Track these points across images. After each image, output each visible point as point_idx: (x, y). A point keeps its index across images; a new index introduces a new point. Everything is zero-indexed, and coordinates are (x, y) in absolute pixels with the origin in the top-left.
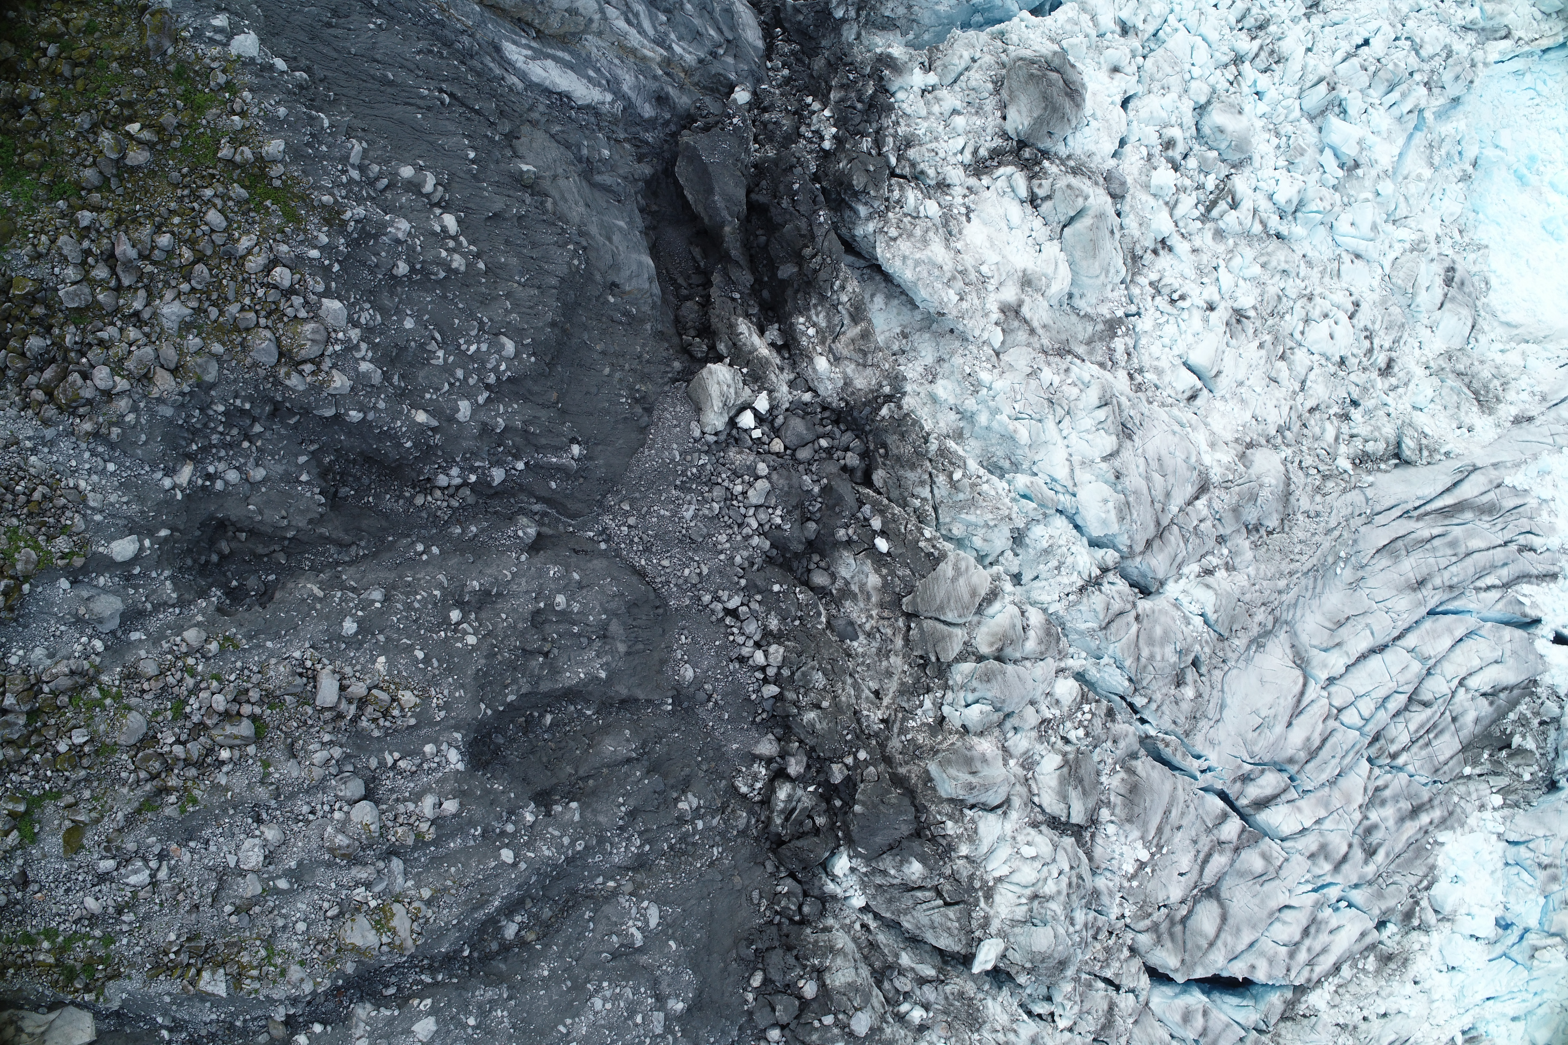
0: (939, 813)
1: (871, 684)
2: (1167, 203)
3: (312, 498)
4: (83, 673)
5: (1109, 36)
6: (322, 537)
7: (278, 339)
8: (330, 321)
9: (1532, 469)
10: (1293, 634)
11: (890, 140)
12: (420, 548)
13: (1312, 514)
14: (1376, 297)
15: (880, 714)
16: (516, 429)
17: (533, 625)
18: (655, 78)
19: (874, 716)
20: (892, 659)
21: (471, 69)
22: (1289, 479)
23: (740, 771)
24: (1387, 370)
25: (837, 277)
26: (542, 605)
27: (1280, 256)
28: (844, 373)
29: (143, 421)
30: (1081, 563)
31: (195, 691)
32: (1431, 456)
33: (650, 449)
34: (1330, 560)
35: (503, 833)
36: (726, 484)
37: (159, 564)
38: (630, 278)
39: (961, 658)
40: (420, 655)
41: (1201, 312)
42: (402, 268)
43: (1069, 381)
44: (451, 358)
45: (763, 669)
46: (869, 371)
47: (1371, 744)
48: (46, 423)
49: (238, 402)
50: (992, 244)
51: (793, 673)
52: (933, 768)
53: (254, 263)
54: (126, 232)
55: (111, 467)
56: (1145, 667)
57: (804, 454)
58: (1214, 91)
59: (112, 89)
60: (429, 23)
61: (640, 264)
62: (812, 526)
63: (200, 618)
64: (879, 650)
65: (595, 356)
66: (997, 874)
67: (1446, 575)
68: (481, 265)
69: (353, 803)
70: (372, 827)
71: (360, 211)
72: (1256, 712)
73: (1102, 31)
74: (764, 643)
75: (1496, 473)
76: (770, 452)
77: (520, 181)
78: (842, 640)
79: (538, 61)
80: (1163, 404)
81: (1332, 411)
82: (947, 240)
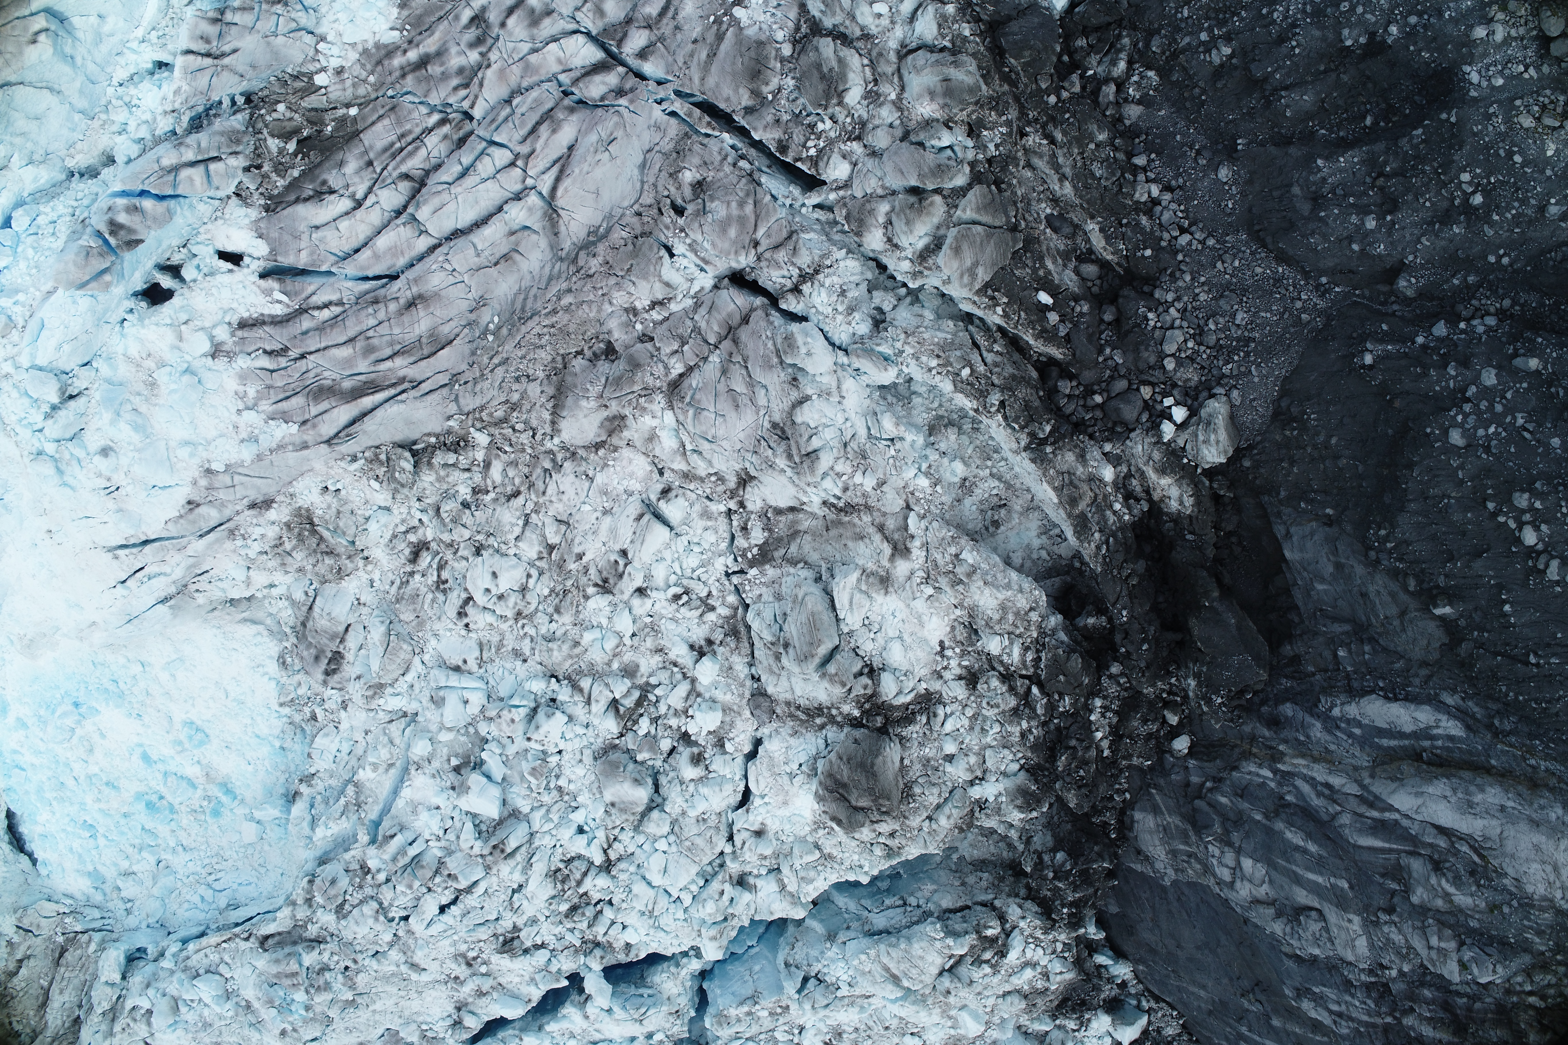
0: (976, 44)
2: (700, 695)
5: (764, 871)
9: (264, 443)
10: (555, 247)
11: (1040, 711)
12: (1505, 261)
13: (524, 380)
14: (433, 626)
15: (1030, 141)
16: (1433, 368)
17: (1396, 200)
18: (1286, 741)
19: (1033, 139)
22: (554, 414)
23: (1155, 90)
24: (419, 549)
25: (1104, 557)
26: (1388, 218)
27: (557, 657)
28: (1085, 467)
30: (824, 294)
32: (376, 455)
33: (1278, 377)
34: (505, 331)
35: (1420, 15)
36: (1202, 348)
38: (1312, 534)
39: (961, 192)
40: (1517, 158)
41: (654, 585)
43: (844, 478)
44: (1509, 419)
45: (1149, 181)
46: (1065, 468)
47: (472, 134)
50: (919, 618)
51: (1123, 175)
52: (982, 88)
56: (748, 195)
57: (1122, 385)
58: (638, 828)
60: (1544, 735)
61: (1302, 549)
62: (1108, 316)
65: (1348, 453)
67: (382, 315)
68: (1491, 506)
73: (772, 876)
74: (1152, 205)
75: (306, 437)
76: (1153, 385)
77: (1451, 596)
78: (1061, 215)
79: (1422, 726)
80: (702, 480)
81: (493, 496)
82: (972, 617)
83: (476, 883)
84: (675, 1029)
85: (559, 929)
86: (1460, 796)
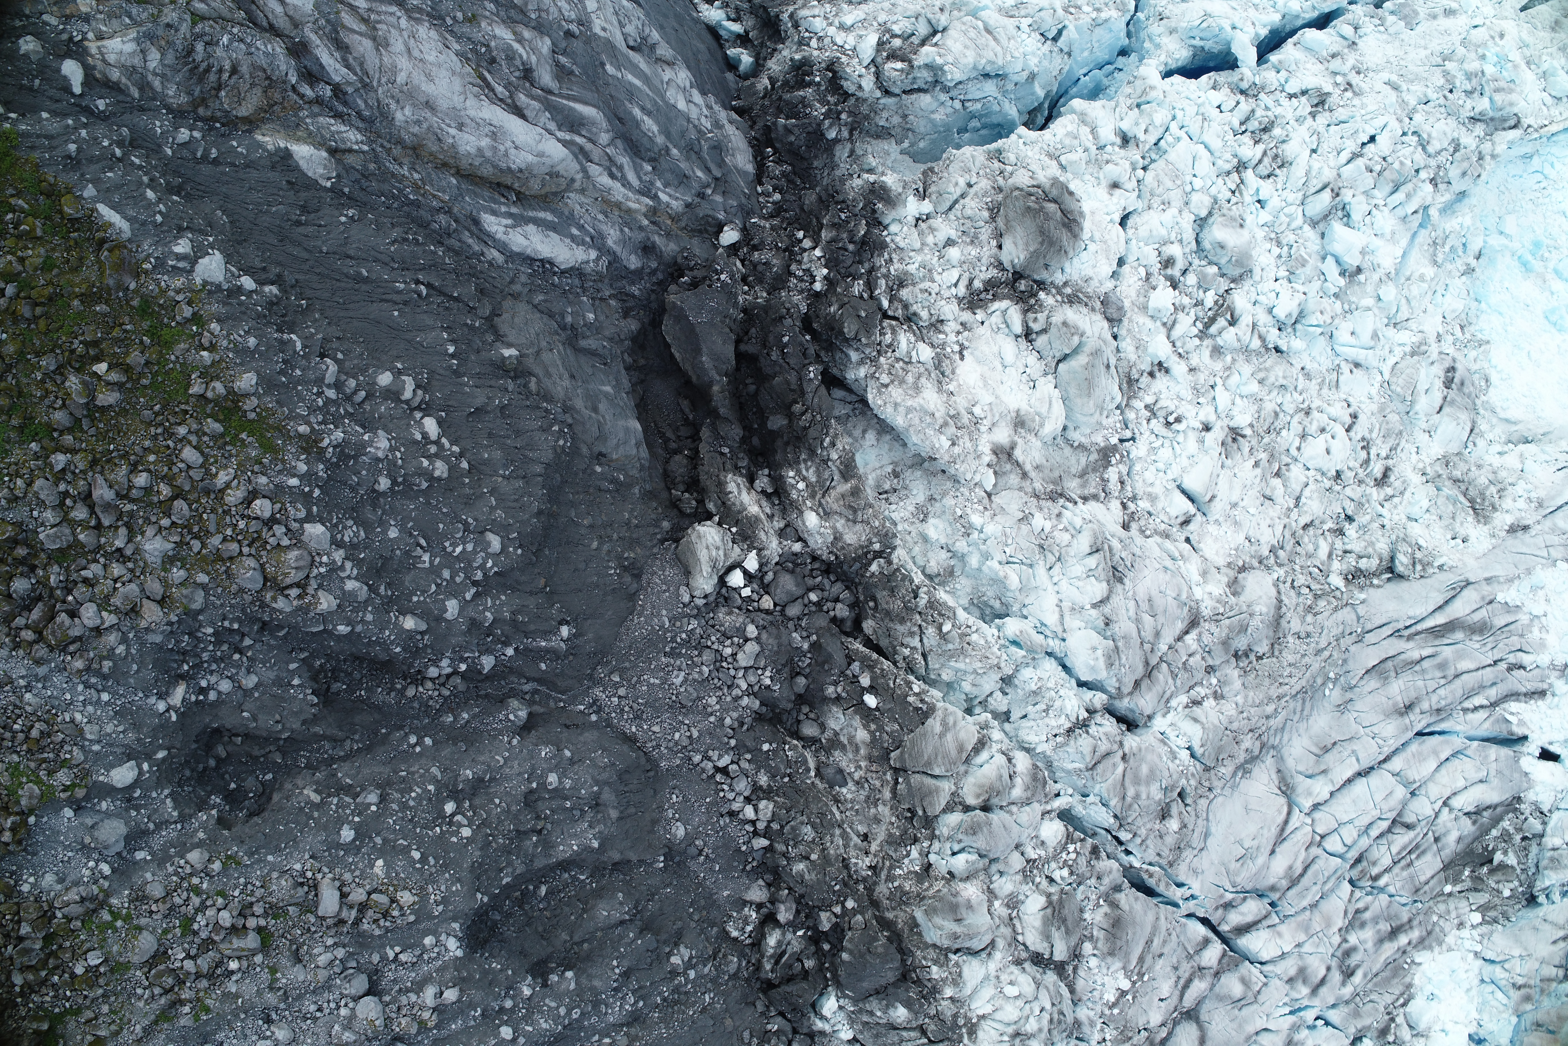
0: (925, 958)
1: (859, 828)
2: (1164, 324)
3: (304, 699)
4: (93, 899)
5: (1109, 148)
6: (315, 734)
7: (262, 566)
8: (313, 545)
9: (1525, 585)
10: (1280, 759)
11: (882, 282)
12: (413, 739)
13: (1303, 635)
14: (1374, 407)
15: (867, 861)
16: (505, 620)
17: (527, 804)
18: (641, 228)
19: (862, 864)
20: (881, 808)
21: (449, 249)
22: (1280, 601)
23: (731, 916)
24: (1383, 480)
25: (827, 434)
26: (534, 785)
27: (1278, 371)
28: (834, 528)
29: (134, 651)
30: (1069, 708)
31: (202, 908)
32: (1424, 569)
33: (640, 615)
34: (1319, 681)
35: (502, 1010)
36: (715, 647)
37: (159, 785)
38: (617, 446)
39: (949, 808)
40: (416, 855)
41: (1197, 433)
42: (384, 483)
43: (1061, 527)
44: (438, 560)
45: (753, 823)
46: (859, 527)
47: (1353, 866)
48: (38, 662)
49: (226, 624)
50: (986, 384)
51: (782, 827)
52: (919, 915)
53: (234, 497)
54: (102, 473)
55: (105, 697)
56: (1130, 806)
57: (793, 610)
58: (1216, 201)
59: (76, 328)
60: (403, 204)
61: (627, 430)
62: (801, 681)
63: (201, 835)
64: (868, 797)
65: (583, 531)
66: (980, 1012)
67: (1434, 698)
68: (465, 465)
69: (356, 999)
70: (377, 1023)
71: (339, 435)
72: (1240, 843)
73: (1102, 143)
74: (754, 797)
75: (1489, 588)
76: (759, 610)
77: (502, 368)
78: (831, 787)
79: (519, 229)
80: (1156, 532)
81: (1326, 527)
82: (940, 382)
83: (1348, 162)
84: (1164, 3)
85: (1278, 111)
86: (502, 148)
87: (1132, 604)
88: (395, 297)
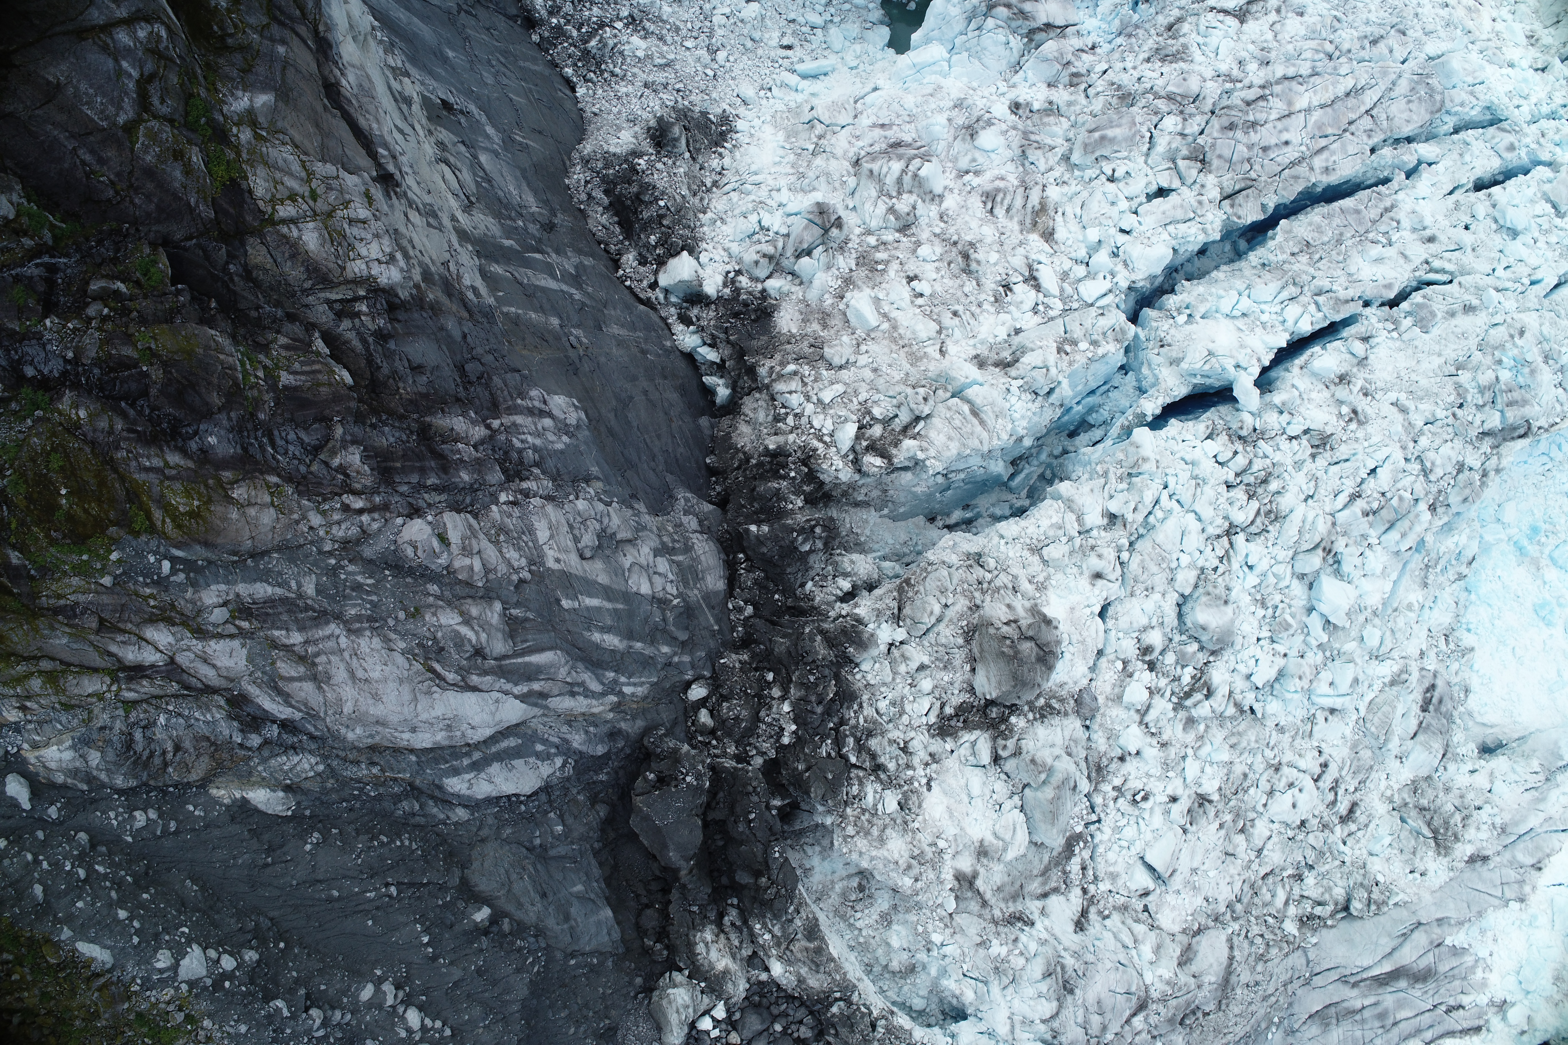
2: (1138, 711)
5: (1094, 533)
9: (1475, 928)
11: (851, 741)
13: (1252, 985)
14: (1346, 749)
18: (606, 722)
22: (1232, 958)
24: (1348, 817)
25: (791, 904)
27: (1251, 736)
28: (798, 975)
32: (1378, 909)
34: (1263, 1026)
38: (590, 940)
41: (1163, 807)
43: (1017, 952)
46: (821, 977)
50: (951, 816)
57: (759, 1044)
58: (1202, 570)
61: (599, 923)
65: (560, 1024)
68: (447, 1032)
73: (1088, 527)
75: (1439, 930)
77: (476, 933)
79: (483, 775)
80: (1115, 908)
81: (1285, 874)
82: (906, 823)
83: (1345, 506)
84: (1166, 327)
85: (1277, 457)
86: (458, 733)
87: (1081, 1013)
88: (367, 907)
